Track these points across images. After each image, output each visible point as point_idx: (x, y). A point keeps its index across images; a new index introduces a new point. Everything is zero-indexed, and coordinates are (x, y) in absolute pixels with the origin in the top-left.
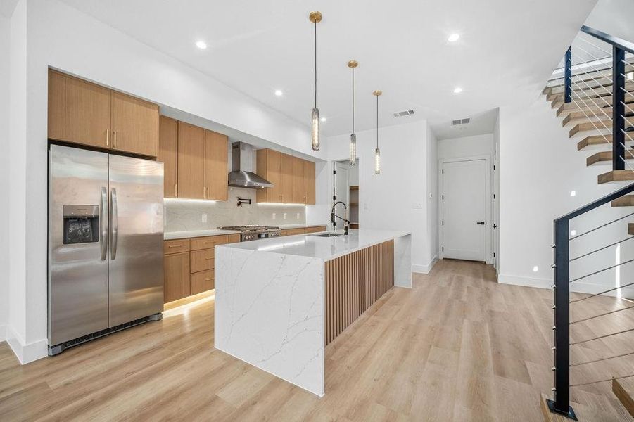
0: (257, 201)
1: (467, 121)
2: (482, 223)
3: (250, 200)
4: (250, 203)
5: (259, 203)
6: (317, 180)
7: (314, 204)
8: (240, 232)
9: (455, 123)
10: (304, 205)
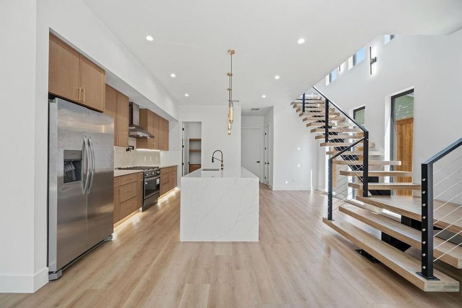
0: (137, 148)
1: (257, 109)
2: (259, 162)
3: (133, 147)
4: (133, 149)
5: (138, 149)
6: (170, 133)
7: (168, 150)
8: (143, 170)
9: (252, 109)
10: (159, 151)
